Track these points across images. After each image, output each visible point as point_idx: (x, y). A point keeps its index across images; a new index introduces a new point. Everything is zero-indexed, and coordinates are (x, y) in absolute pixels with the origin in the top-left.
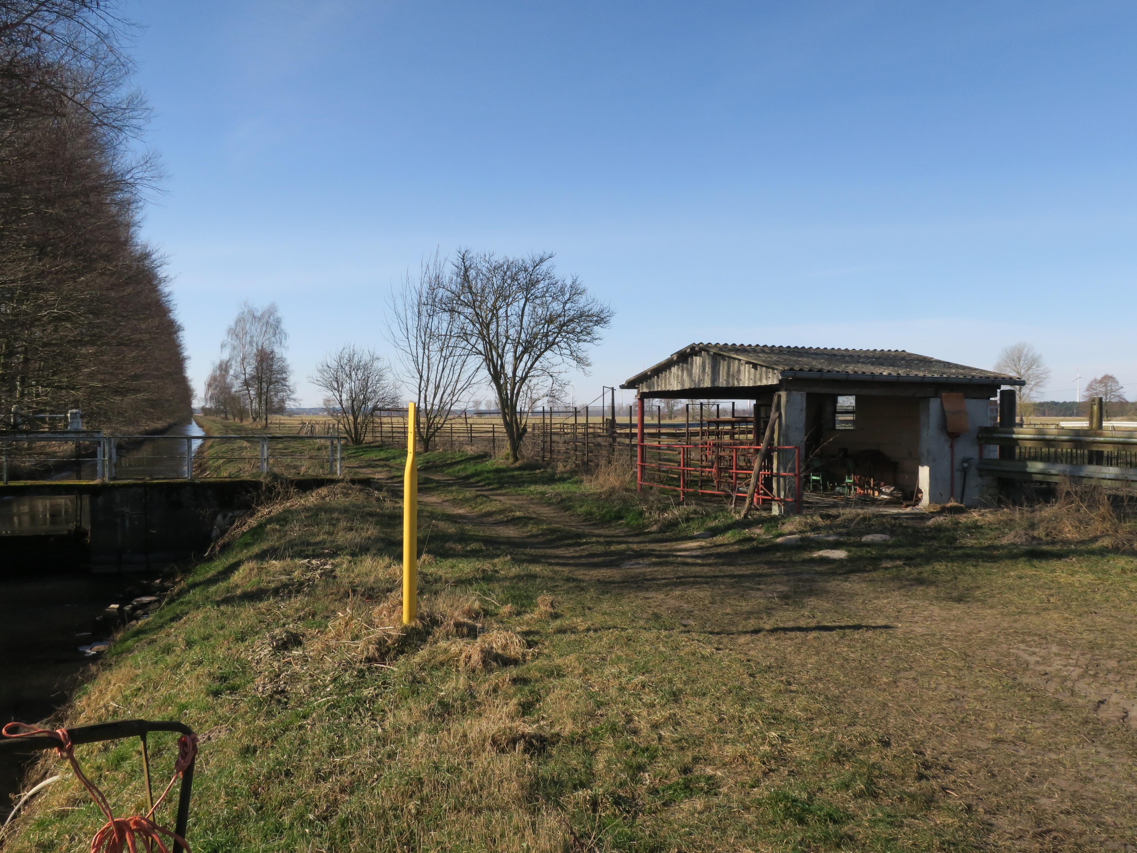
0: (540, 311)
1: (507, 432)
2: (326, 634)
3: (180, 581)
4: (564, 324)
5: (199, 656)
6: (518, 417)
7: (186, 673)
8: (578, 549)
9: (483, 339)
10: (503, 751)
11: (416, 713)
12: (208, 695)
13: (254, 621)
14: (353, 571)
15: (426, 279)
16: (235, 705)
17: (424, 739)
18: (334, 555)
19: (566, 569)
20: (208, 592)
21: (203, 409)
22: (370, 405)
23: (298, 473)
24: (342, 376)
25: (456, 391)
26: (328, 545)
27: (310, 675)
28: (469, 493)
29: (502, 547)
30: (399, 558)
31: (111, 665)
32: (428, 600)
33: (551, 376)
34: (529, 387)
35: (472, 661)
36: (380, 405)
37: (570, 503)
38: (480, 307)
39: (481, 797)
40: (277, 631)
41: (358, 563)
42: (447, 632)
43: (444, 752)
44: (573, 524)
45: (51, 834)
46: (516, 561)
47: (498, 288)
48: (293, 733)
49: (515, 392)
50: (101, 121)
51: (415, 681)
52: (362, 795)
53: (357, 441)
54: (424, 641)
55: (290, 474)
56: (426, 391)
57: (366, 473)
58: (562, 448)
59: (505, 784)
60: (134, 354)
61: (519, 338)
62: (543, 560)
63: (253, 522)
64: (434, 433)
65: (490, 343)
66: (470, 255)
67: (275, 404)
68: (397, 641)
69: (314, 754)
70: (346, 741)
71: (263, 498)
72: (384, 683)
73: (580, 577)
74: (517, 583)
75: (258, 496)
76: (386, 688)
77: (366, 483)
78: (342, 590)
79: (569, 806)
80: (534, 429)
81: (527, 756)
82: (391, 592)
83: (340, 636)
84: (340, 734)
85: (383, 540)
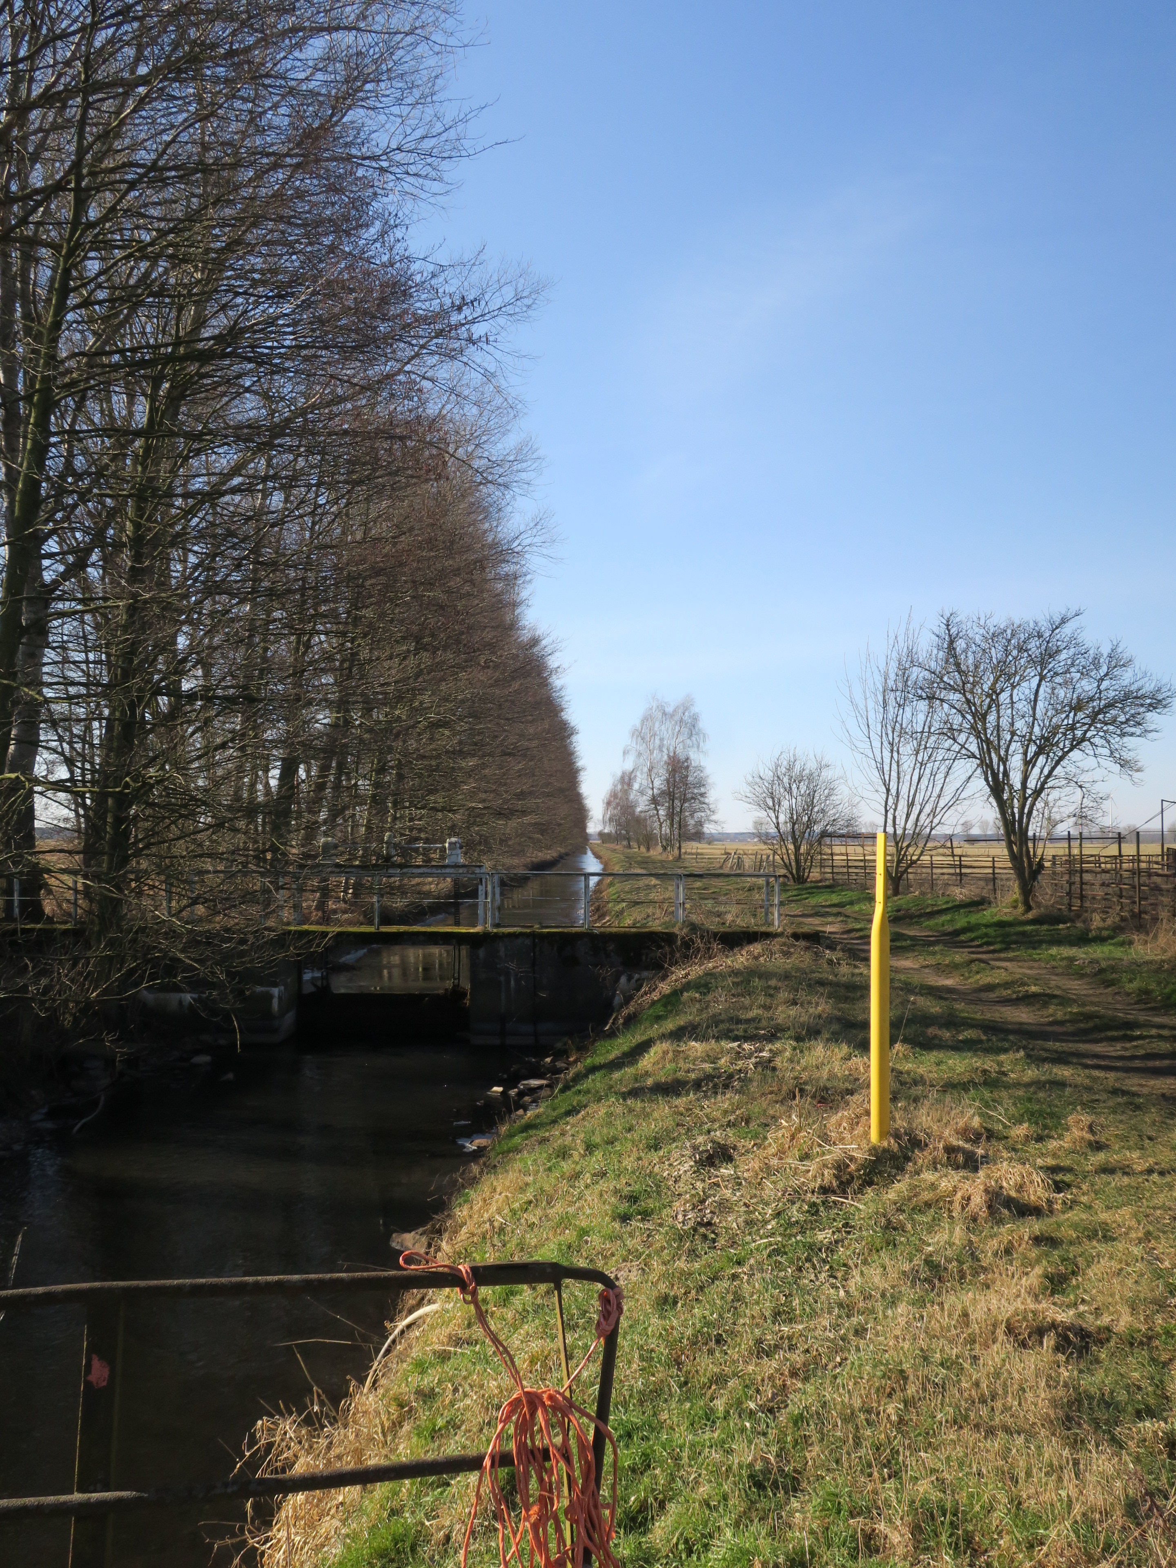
0: (1061, 693)
1: (1014, 868)
2: (765, 1149)
3: (576, 1062)
4: (1100, 711)
5: (602, 1165)
6: (1030, 845)
7: (587, 1186)
8: (1128, 1045)
9: (978, 737)
10: (1024, 1345)
11: (893, 1275)
12: (614, 1220)
13: (669, 1123)
14: (799, 1062)
15: (895, 655)
16: (649, 1236)
17: (905, 1313)
18: (772, 1037)
19: (1111, 1075)
20: (611, 1079)
21: (601, 835)
22: (817, 829)
23: (723, 924)
24: (779, 791)
25: (938, 809)
26: (764, 1023)
27: (745, 1204)
28: (959, 956)
29: (1011, 1037)
30: (864, 1046)
31: (495, 1166)
32: (905, 1109)
33: (1081, 787)
34: (1046, 804)
35: (972, 1204)
36: (830, 829)
37: (1114, 976)
38: (972, 692)
39: (993, 1409)
40: (700, 1139)
41: (806, 1053)
42: (935, 1158)
43: (935, 1336)
44: (1118, 1006)
45: (429, 1380)
46: (1034, 1059)
47: (999, 663)
48: (725, 1284)
49: (1026, 811)
50: (485, 478)
51: (889, 1226)
52: (821, 1384)
53: (800, 879)
54: (901, 1169)
55: (712, 924)
56: (895, 810)
57: (813, 924)
58: (1100, 892)
59: (1029, 1395)
60: (520, 766)
61: (1031, 733)
62: (1075, 1061)
63: (665, 987)
64: (906, 871)
65: (988, 742)
66: (958, 619)
67: (690, 827)
68: (863, 1166)
69: (753, 1317)
70: (796, 1302)
71: (678, 955)
72: (846, 1225)
73: (1134, 1089)
74: (1035, 1093)
75: (672, 953)
76: (848, 1233)
77: (814, 938)
78: (785, 1088)
79: (1130, 1443)
80: (1054, 864)
81: (1061, 1357)
82: (852, 1094)
83: (784, 1153)
84: (787, 1292)
85: (839, 1019)
